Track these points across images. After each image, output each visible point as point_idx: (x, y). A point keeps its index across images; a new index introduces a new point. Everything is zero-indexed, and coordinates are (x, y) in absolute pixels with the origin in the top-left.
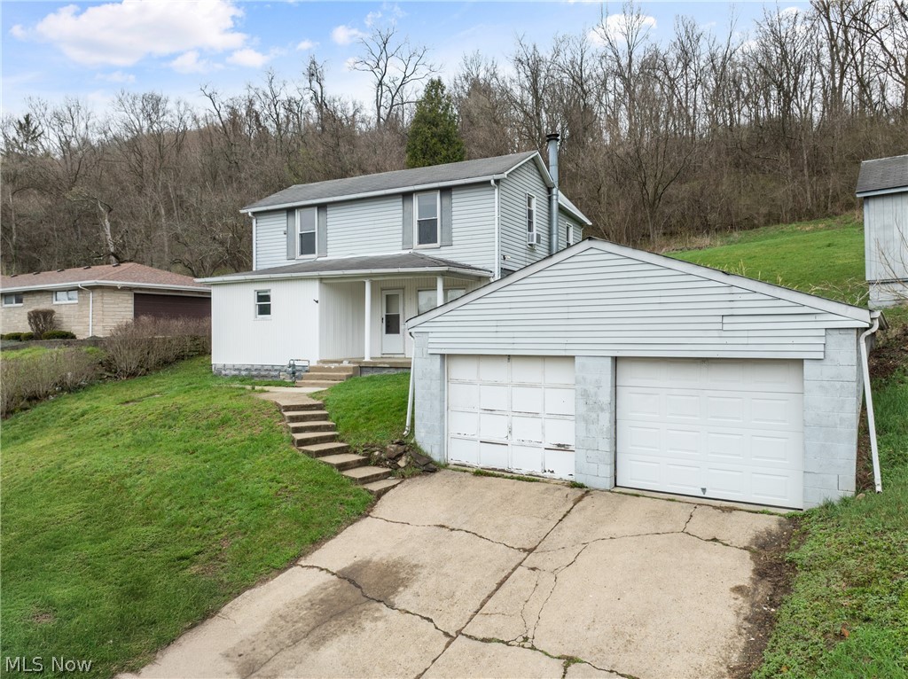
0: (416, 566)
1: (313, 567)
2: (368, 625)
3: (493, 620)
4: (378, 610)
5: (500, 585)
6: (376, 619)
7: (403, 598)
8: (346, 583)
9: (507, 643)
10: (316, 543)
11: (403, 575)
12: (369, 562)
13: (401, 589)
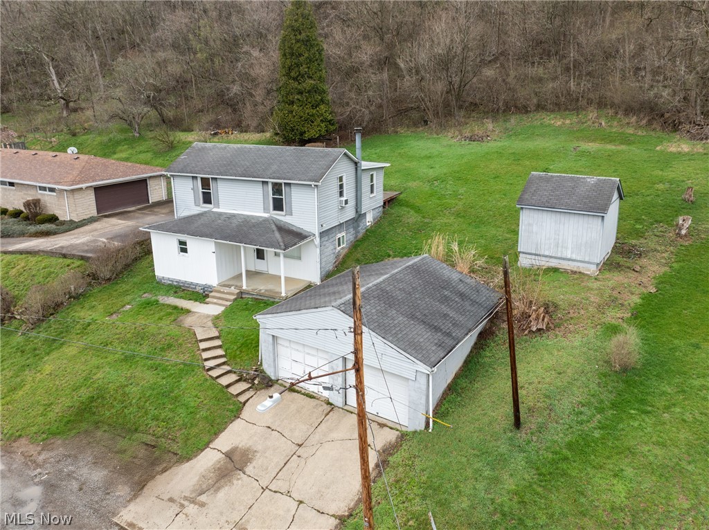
0: (256, 451)
1: (215, 449)
2: (235, 482)
3: (279, 482)
4: (239, 474)
5: (285, 464)
6: (238, 479)
7: (249, 469)
8: (228, 459)
9: (282, 493)
10: (216, 434)
11: (250, 456)
12: (237, 447)
13: (249, 464)
